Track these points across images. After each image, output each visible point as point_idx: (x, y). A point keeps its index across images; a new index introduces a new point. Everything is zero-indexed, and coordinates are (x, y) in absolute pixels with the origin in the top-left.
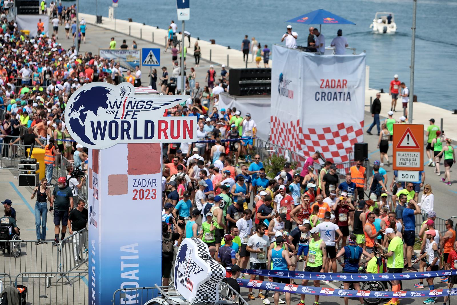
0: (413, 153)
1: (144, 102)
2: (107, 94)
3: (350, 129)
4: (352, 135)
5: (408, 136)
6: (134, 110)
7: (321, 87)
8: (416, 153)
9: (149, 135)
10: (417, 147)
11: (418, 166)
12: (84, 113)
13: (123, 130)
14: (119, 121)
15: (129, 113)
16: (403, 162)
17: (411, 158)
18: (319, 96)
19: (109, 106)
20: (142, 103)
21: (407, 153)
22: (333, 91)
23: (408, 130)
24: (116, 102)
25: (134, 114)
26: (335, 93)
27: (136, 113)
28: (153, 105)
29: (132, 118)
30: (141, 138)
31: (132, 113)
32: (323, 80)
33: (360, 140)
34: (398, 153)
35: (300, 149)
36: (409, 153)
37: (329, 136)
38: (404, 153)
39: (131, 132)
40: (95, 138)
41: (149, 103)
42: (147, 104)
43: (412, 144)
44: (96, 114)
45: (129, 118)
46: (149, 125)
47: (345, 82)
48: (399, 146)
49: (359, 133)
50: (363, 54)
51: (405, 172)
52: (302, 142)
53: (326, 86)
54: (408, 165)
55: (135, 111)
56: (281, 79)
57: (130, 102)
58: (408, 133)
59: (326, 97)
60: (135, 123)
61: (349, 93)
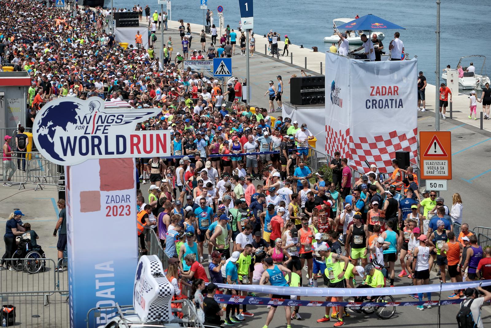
0: (441, 161)
1: (114, 116)
2: (76, 110)
3: (403, 137)
4: (405, 144)
5: (435, 143)
6: (104, 125)
7: (371, 95)
8: (443, 161)
9: (121, 149)
10: (445, 155)
11: (447, 174)
12: (53, 129)
13: (93, 146)
14: (89, 137)
15: (99, 128)
16: (431, 170)
17: (439, 166)
18: (370, 104)
19: (78, 121)
20: (112, 118)
21: (434, 161)
22: (384, 98)
23: (435, 138)
24: (85, 117)
25: (105, 129)
26: (387, 100)
27: (107, 128)
28: (124, 119)
29: (103, 133)
30: (113, 153)
31: (102, 128)
32: (373, 87)
33: (414, 148)
34: (425, 161)
36: (437, 161)
37: (381, 145)
38: (432, 161)
39: (102, 147)
40: (65, 154)
41: (120, 117)
42: (118, 118)
43: (439, 151)
44: (65, 129)
45: (99, 133)
46: (121, 140)
47: (396, 89)
48: (426, 155)
49: (412, 141)
50: (414, 59)
51: (433, 182)
52: (354, 151)
53: (377, 93)
54: (436, 174)
55: (106, 126)
56: (333, 88)
57: (100, 116)
58: (435, 141)
59: (377, 105)
60: (106, 137)
61: (401, 100)
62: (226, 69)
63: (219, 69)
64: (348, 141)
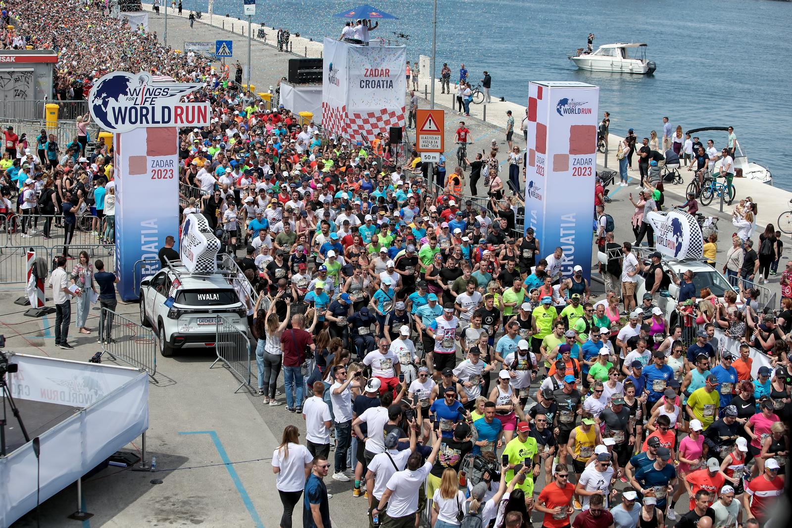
0: (435, 136)
1: (161, 89)
2: (127, 83)
3: (393, 114)
4: (394, 120)
5: (430, 120)
6: (152, 97)
7: (365, 76)
8: (437, 136)
9: (166, 119)
10: (438, 130)
11: (439, 148)
12: (107, 100)
13: (142, 115)
14: (138, 107)
15: (147, 100)
16: (426, 144)
17: (433, 141)
18: (364, 84)
19: (129, 93)
20: (159, 90)
21: (429, 136)
22: (376, 79)
23: (430, 115)
24: (135, 89)
25: (152, 101)
26: (379, 81)
27: (154, 99)
28: (169, 92)
29: (151, 104)
30: (158, 122)
31: (150, 100)
32: (367, 70)
33: (401, 124)
34: (421, 136)
35: (346, 132)
36: (431, 136)
37: (373, 121)
38: (426, 136)
39: (150, 117)
40: (117, 123)
41: (166, 90)
42: (164, 91)
43: (434, 127)
44: (117, 101)
45: (147, 105)
46: (166, 110)
47: (387, 71)
48: (422, 130)
49: (401, 118)
50: (404, 46)
51: (427, 154)
52: (349, 126)
53: (370, 75)
54: (430, 147)
56: (331, 69)
57: (149, 89)
58: (430, 118)
59: (370, 85)
60: (153, 108)
61: (391, 81)
62: (227, 50)
63: (221, 50)
64: (344, 116)
